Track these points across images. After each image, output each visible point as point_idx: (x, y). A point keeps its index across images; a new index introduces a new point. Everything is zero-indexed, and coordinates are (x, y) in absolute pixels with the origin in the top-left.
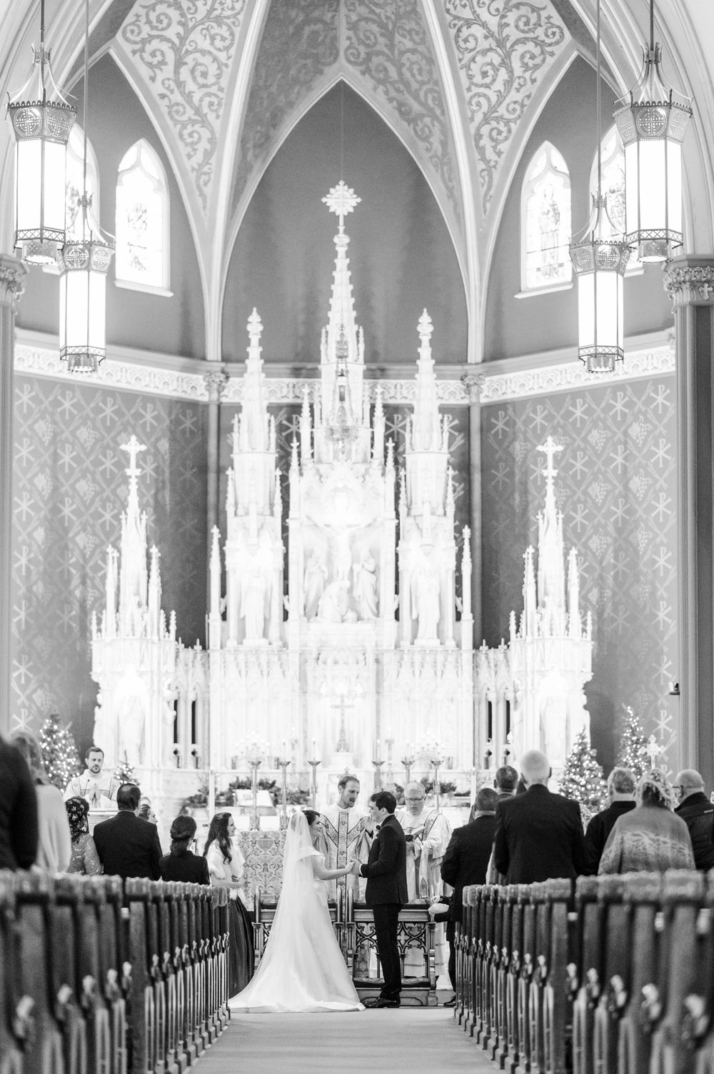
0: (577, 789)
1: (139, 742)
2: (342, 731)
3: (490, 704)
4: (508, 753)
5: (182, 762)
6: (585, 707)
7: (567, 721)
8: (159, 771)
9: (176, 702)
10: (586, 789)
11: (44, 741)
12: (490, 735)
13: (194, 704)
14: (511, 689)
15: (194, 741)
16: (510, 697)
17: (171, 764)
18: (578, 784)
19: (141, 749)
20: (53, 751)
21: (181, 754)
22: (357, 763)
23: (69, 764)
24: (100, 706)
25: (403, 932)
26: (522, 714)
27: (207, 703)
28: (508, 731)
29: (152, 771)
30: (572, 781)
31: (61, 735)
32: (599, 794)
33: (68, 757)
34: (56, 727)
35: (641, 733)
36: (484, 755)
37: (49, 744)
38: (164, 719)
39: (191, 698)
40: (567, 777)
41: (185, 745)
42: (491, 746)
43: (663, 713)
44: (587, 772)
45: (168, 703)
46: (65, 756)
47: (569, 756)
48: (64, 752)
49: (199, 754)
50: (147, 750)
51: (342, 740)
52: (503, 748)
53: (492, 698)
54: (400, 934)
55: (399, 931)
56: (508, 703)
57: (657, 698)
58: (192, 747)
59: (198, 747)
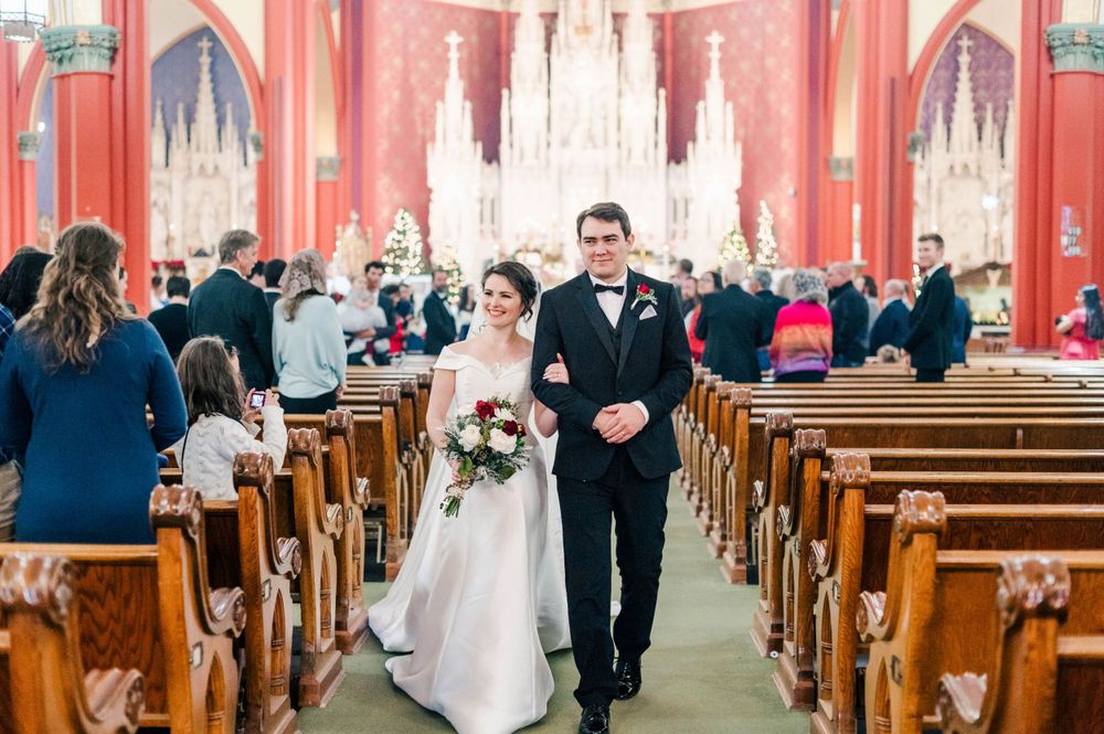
3: (675, 201)
5: (485, 237)
6: (737, 202)
7: (725, 211)
9: (481, 200)
12: (675, 220)
13: (493, 201)
14: (689, 191)
15: (493, 224)
16: (688, 197)
17: (478, 238)
21: (485, 231)
23: (414, 238)
24: (432, 202)
26: (695, 207)
27: (501, 200)
28: (686, 217)
38: (475, 210)
39: (491, 197)
41: (487, 226)
43: (784, 207)
45: (477, 200)
49: (496, 231)
53: (678, 196)
56: (687, 200)
58: (492, 227)
59: (496, 227)
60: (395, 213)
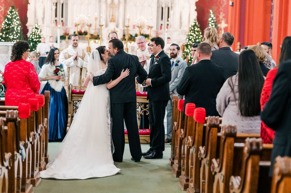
0: (193, 38)
1: (43, 17)
2: (113, 15)
3: (162, 8)
4: (168, 25)
5: (58, 24)
6: (196, 10)
7: (189, 15)
8: (49, 27)
9: (56, 4)
10: (196, 38)
11: (9, 15)
12: (162, 18)
13: (62, 5)
14: (170, 3)
15: (62, 17)
16: (170, 6)
17: (54, 25)
18: (193, 36)
19: (43, 19)
20: (12, 18)
21: (58, 21)
22: (117, 26)
23: (17, 23)
24: (29, 4)
25: (140, 107)
26: (174, 12)
27: (67, 4)
28: (168, 17)
29: (47, 27)
30: (191, 35)
31: (14, 13)
32: (200, 40)
33: (17, 20)
34: (13, 10)
35: (215, 19)
36: (160, 25)
37: (11, 16)
38: (52, 9)
39: (62, 2)
40: (189, 34)
41: (59, 18)
42: (162, 22)
43: (221, 13)
44: (196, 33)
45: (54, 3)
46: (16, 20)
47: (190, 27)
48: (15, 19)
49: (64, 21)
50: (45, 20)
51: (112, 18)
52: (167, 23)
53: (164, 6)
54: (138, 108)
55: (138, 106)
56: (169, 8)
57: (219, 8)
58: (61, 19)
59: (63, 19)
60: (7, 9)
